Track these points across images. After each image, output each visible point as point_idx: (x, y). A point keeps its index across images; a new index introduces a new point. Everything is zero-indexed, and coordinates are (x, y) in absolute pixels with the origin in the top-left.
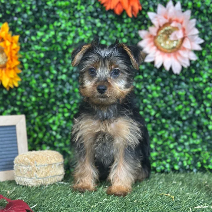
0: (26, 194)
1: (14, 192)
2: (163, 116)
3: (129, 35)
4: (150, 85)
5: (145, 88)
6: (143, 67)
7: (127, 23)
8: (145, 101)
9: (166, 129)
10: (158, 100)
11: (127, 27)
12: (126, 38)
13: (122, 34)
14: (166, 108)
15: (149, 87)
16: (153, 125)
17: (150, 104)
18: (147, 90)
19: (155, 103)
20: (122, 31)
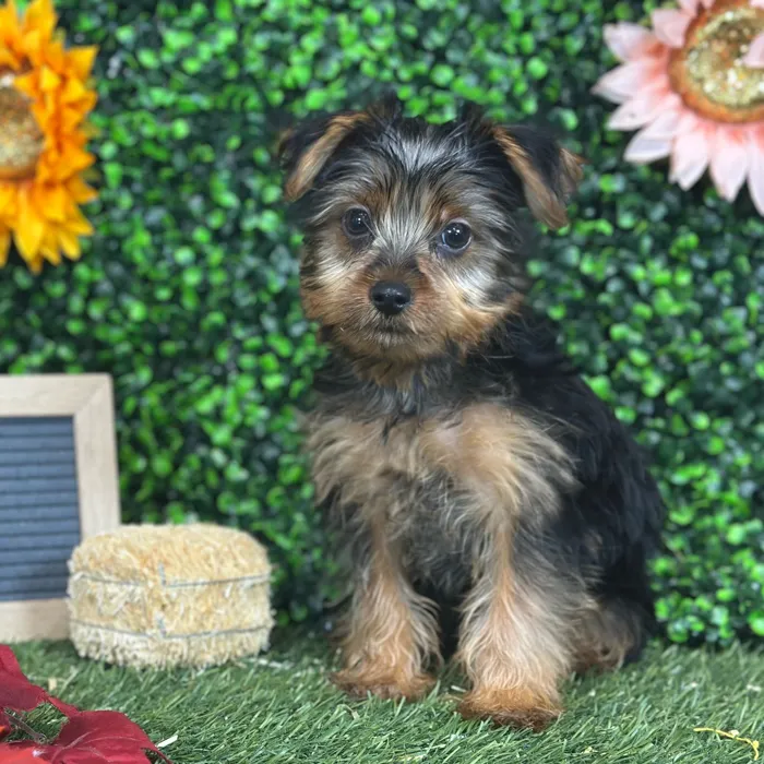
0: (122, 696)
1: (73, 683)
2: (700, 401)
3: (556, 42)
4: (643, 262)
5: (621, 274)
6: (612, 185)
8: (618, 331)
9: (712, 460)
10: (679, 332)
11: (549, 12)
12: (544, 60)
13: (528, 41)
14: (715, 365)
15: (638, 272)
16: (656, 437)
17: (643, 347)
18: (631, 286)
19: (665, 341)
20: (527, 26)
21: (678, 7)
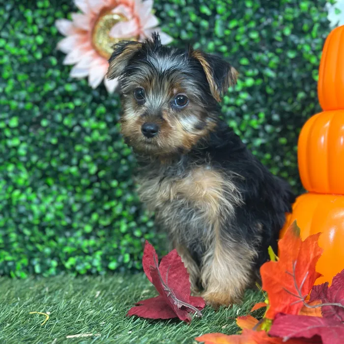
2: (115, 176)
3: (46, 29)
4: (87, 119)
5: (79, 124)
6: (70, 88)
7: (43, 8)
8: (78, 148)
9: (119, 199)
10: (104, 148)
11: (42, 16)
12: (42, 36)
13: (35, 29)
14: (119, 161)
15: (85, 124)
16: (96, 191)
17: (89, 154)
18: (83, 130)
19: (97, 150)
20: (34, 23)
21: (82, 13)
